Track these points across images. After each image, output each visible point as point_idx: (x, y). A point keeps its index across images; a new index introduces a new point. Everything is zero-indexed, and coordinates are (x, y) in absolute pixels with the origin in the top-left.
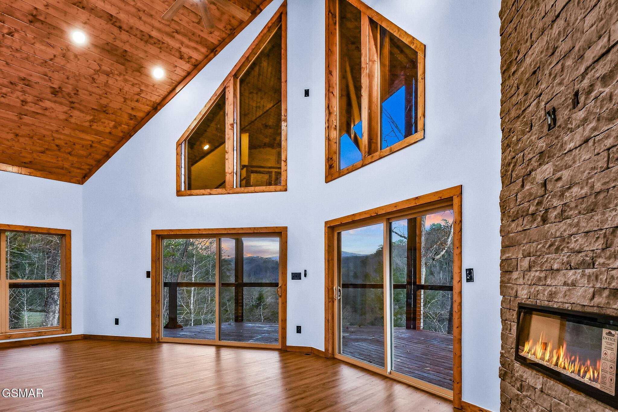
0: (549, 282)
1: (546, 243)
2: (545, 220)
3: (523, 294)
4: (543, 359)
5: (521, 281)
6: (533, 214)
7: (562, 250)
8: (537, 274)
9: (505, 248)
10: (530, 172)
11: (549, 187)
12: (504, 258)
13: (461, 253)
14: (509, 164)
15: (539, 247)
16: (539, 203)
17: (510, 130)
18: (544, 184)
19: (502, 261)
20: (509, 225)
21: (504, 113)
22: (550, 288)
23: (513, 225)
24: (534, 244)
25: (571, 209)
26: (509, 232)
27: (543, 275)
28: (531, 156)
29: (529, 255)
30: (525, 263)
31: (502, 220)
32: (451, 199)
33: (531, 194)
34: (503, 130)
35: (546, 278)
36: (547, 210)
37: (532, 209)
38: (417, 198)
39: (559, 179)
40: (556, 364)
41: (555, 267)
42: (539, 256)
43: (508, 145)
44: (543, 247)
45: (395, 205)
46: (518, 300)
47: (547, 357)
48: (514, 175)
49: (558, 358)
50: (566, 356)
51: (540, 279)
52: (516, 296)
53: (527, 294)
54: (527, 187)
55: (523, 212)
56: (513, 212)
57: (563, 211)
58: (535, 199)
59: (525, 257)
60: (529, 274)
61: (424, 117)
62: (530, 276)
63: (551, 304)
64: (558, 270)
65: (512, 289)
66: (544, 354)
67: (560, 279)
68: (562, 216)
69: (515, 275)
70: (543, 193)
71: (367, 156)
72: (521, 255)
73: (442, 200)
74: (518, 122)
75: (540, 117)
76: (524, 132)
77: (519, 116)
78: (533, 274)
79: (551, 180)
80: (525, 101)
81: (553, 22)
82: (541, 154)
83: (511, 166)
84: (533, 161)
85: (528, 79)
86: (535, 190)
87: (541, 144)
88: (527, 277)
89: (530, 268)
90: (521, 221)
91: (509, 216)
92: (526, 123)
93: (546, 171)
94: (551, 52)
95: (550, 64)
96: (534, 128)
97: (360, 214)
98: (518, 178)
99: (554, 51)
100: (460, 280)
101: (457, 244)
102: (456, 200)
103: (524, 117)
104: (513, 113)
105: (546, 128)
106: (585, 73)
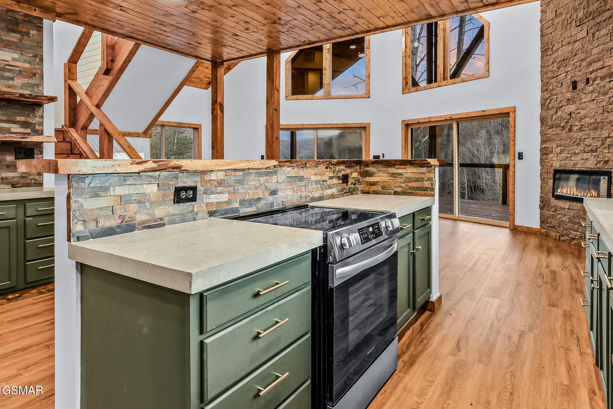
0: (573, 158)
1: (571, 141)
2: (570, 130)
3: (557, 165)
4: (566, 193)
5: (555, 158)
6: (563, 127)
7: (580, 145)
8: (566, 155)
9: (543, 142)
11: (573, 115)
12: (543, 146)
13: (515, 143)
14: (547, 100)
15: (567, 142)
16: (567, 122)
17: (548, 82)
18: (570, 114)
19: (541, 149)
20: (547, 131)
22: (574, 161)
23: (550, 130)
24: (564, 141)
25: (585, 127)
26: (546, 134)
27: (569, 155)
28: (562, 99)
29: (560, 146)
30: (558, 150)
31: (541, 127)
32: (508, 113)
33: (562, 117)
34: (542, 81)
35: (571, 157)
36: (571, 126)
37: (562, 124)
38: (484, 111)
39: (579, 113)
40: (573, 194)
41: (577, 152)
42: (567, 147)
43: (546, 89)
44: (570, 142)
45: (466, 114)
46: (553, 168)
47: (569, 192)
48: (550, 106)
49: (574, 192)
50: (577, 190)
51: (567, 157)
52: (552, 166)
53: (559, 165)
54: (559, 113)
55: (557, 125)
56: (550, 124)
57: (581, 128)
58: (564, 120)
59: (557, 147)
60: (561, 155)
61: (488, 63)
62: (561, 156)
63: (574, 169)
65: (549, 163)
66: (567, 191)
67: (579, 157)
68: (580, 130)
69: (551, 156)
70: (569, 118)
71: (442, 81)
72: (555, 146)
73: (501, 113)
74: (553, 80)
75: (568, 83)
76: (557, 86)
77: (553, 77)
78: (563, 155)
79: (574, 113)
80: (558, 71)
81: (575, 42)
82: (568, 100)
83: (548, 101)
84: (563, 102)
85: (560, 62)
86: (564, 115)
87: (569, 95)
88: (559, 157)
89: (561, 152)
90: (555, 129)
91: (547, 126)
92: (559, 82)
93: (572, 108)
94: (574, 55)
95: (573, 59)
96: (564, 86)
97: (436, 117)
98: (553, 107)
99: (576, 55)
100: (514, 159)
101: (512, 138)
102: (511, 115)
103: (557, 79)
104: (550, 75)
105: (571, 88)
106: (592, 72)
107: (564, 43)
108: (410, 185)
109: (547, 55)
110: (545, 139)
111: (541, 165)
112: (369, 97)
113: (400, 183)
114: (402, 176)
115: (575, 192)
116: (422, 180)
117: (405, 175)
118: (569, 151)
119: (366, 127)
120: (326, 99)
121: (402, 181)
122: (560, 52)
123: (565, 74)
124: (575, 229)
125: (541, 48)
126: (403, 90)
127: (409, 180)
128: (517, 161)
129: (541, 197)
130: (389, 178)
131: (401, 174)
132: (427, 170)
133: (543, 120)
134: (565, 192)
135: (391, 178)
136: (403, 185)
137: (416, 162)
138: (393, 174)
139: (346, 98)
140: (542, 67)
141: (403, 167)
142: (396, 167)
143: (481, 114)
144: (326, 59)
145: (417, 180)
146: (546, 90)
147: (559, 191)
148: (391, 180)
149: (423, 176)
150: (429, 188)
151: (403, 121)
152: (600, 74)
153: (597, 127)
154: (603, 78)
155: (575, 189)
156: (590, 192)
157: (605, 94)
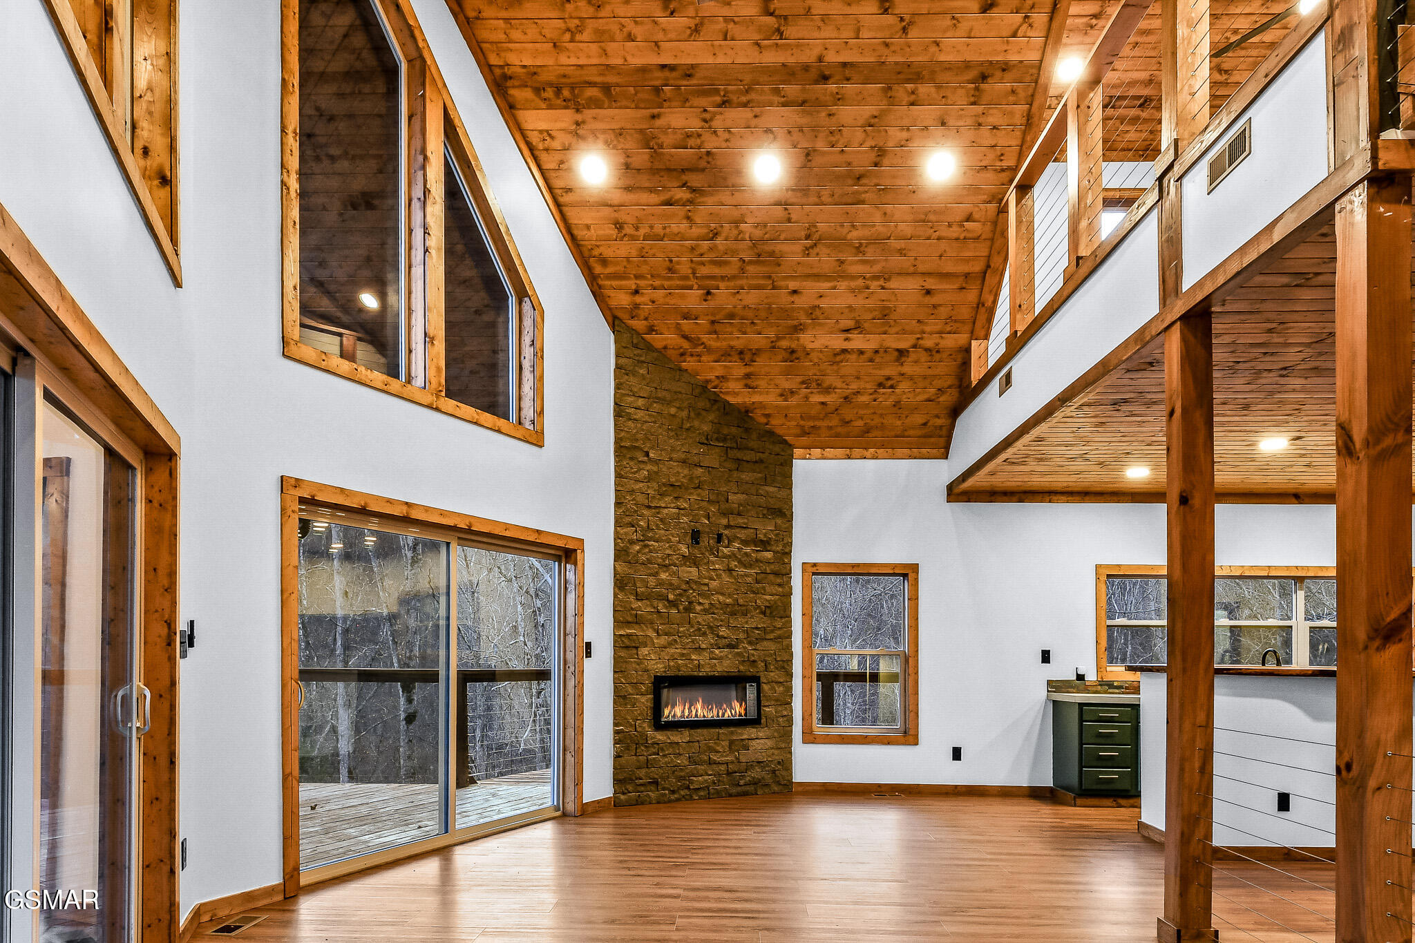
0: (693, 657)
1: (691, 627)
2: (688, 609)
3: (659, 667)
4: (683, 716)
5: (654, 656)
6: (672, 601)
7: (709, 635)
10: (670, 565)
11: (694, 585)
16: (681, 594)
18: (688, 582)
22: (696, 662)
23: (641, 604)
25: (717, 608)
26: (633, 610)
27: (686, 651)
28: (670, 551)
33: (671, 584)
35: (689, 655)
36: (691, 603)
37: (671, 597)
39: (705, 584)
40: (696, 716)
41: (702, 646)
42: (682, 637)
44: (688, 630)
46: (650, 674)
47: (686, 714)
49: (697, 711)
50: (703, 708)
51: (682, 654)
52: (647, 671)
53: (665, 667)
55: (658, 595)
57: (709, 608)
59: (659, 635)
60: (667, 650)
64: (705, 649)
66: (683, 712)
67: (707, 655)
68: (708, 611)
70: (686, 588)
72: (654, 633)
75: (681, 527)
79: (696, 582)
81: (696, 466)
82: (684, 557)
83: (638, 547)
84: (673, 557)
85: (665, 485)
86: (675, 581)
87: (684, 549)
88: (664, 653)
90: (655, 603)
93: (690, 572)
94: (694, 486)
95: (694, 494)
96: (673, 531)
98: (650, 562)
99: (696, 488)
100: (583, 656)
105: (689, 540)
106: (728, 527)
107: (675, 456)
109: (632, 459)
115: (699, 711)
118: (685, 645)
122: (663, 468)
123: (676, 511)
124: (702, 772)
134: (679, 714)
147: (666, 712)
152: (742, 534)
153: (736, 610)
154: (745, 543)
155: (699, 706)
156: (731, 708)
157: (750, 566)
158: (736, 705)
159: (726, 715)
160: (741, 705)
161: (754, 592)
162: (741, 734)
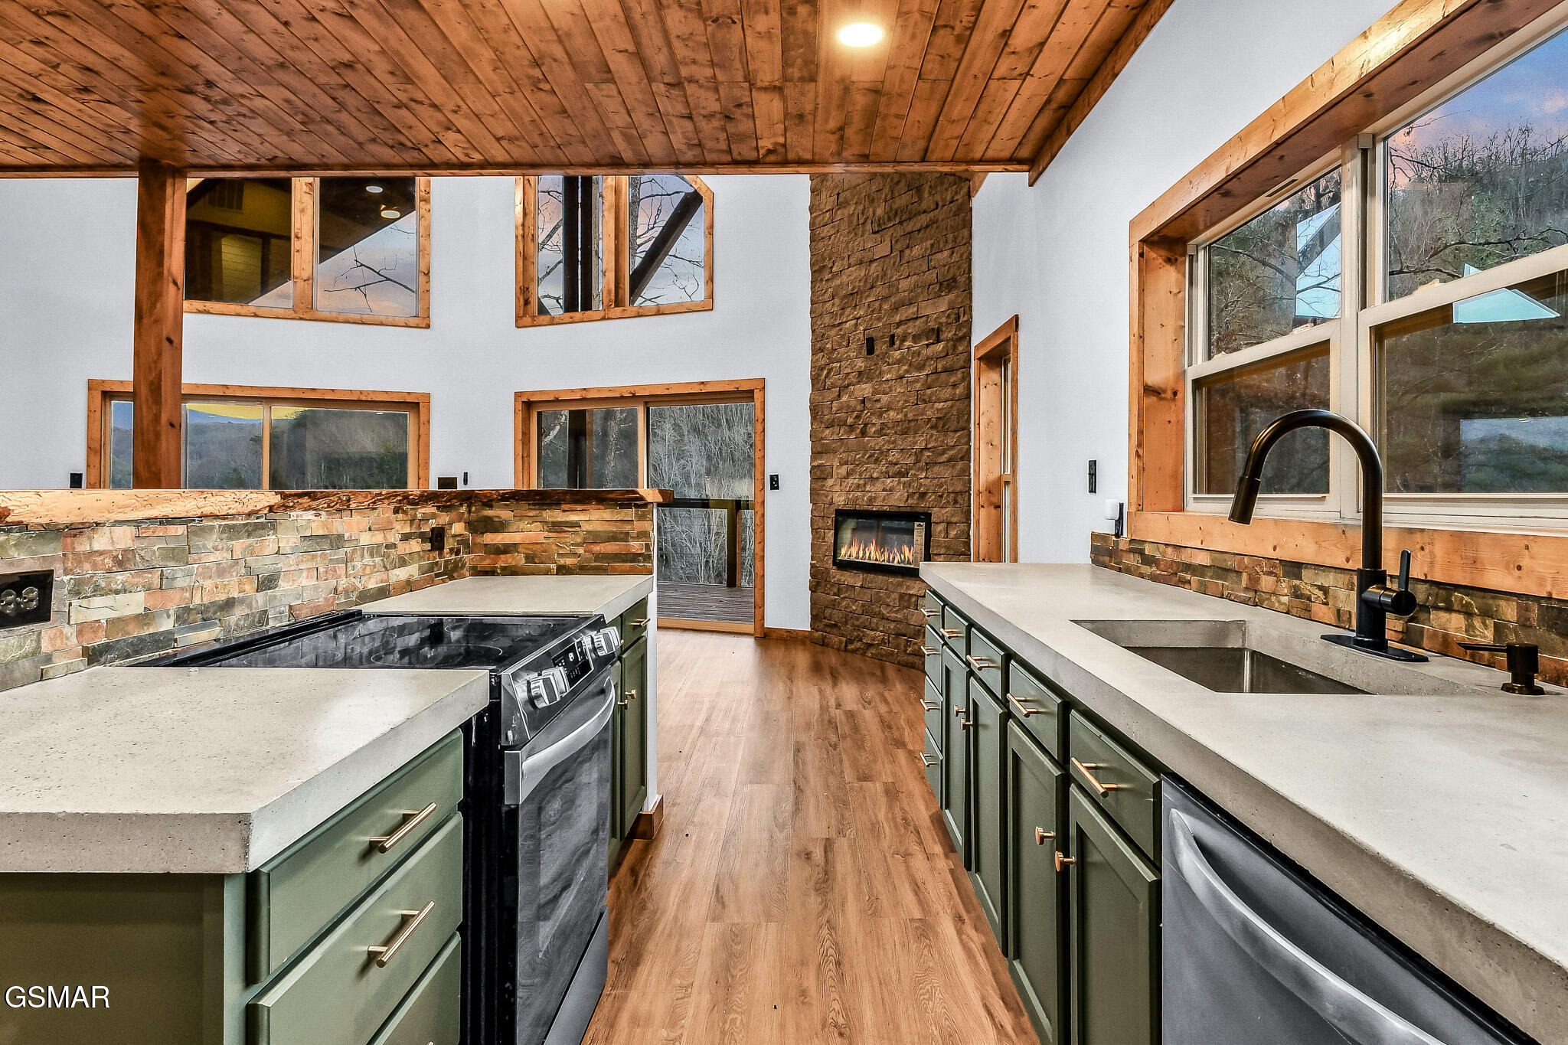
0: (868, 488)
1: (864, 455)
2: (863, 433)
3: (840, 500)
4: (857, 558)
5: (837, 488)
6: (851, 426)
7: (881, 461)
8: (856, 481)
9: (816, 454)
10: (848, 385)
11: (868, 405)
12: (815, 464)
13: (764, 456)
14: (822, 369)
15: (858, 456)
16: (858, 417)
17: (824, 335)
18: (863, 401)
19: (813, 468)
20: (823, 432)
21: (815, 315)
22: (869, 494)
23: (827, 432)
24: (852, 454)
25: (889, 428)
26: (822, 439)
27: (862, 482)
28: (848, 370)
29: (847, 463)
30: (843, 470)
31: (812, 424)
32: (752, 391)
33: (849, 407)
34: (813, 331)
35: (865, 485)
36: (866, 425)
37: (850, 421)
38: (703, 383)
39: (878, 401)
40: (869, 558)
41: (875, 475)
42: (858, 465)
43: (820, 348)
44: (863, 457)
45: (668, 387)
46: (834, 508)
47: (861, 555)
48: (828, 383)
49: (870, 553)
50: (876, 550)
51: (858, 486)
52: (831, 504)
53: (845, 500)
54: (845, 398)
55: (840, 421)
56: (828, 419)
57: (882, 429)
58: (853, 412)
59: (841, 464)
60: (847, 481)
61: (712, 281)
62: (847, 483)
63: (870, 508)
64: (877, 478)
65: (826, 496)
66: (858, 553)
67: (879, 486)
68: (881, 433)
69: (830, 482)
70: (862, 409)
71: (613, 306)
72: (836, 463)
73: (738, 391)
74: (833, 332)
75: (859, 339)
76: (840, 344)
77: (834, 326)
78: (850, 481)
79: (870, 400)
80: (841, 315)
81: (871, 262)
82: (860, 373)
83: (825, 372)
84: (851, 376)
85: (845, 297)
86: (853, 403)
87: (860, 364)
88: (844, 484)
89: (848, 475)
90: (836, 429)
91: (822, 422)
92: (843, 337)
93: (865, 389)
94: (869, 286)
95: (868, 296)
96: (852, 346)
97: (599, 390)
98: (833, 386)
99: (872, 288)
100: (763, 489)
101: (759, 445)
102: (757, 394)
103: (841, 330)
104: (827, 320)
105: (864, 351)
106: (899, 324)
107: (853, 260)
108: (597, 548)
109: (822, 280)
110: (819, 450)
111: (813, 501)
112: (428, 326)
113: (573, 545)
114: (578, 529)
115: (873, 553)
116: (625, 537)
117: (586, 527)
118: (860, 475)
119: (418, 404)
120: (301, 319)
121: (579, 540)
122: (844, 278)
123: (854, 322)
124: (873, 625)
125: (812, 265)
126: (518, 318)
127: (595, 538)
128: (769, 493)
129: (813, 566)
130: (546, 534)
131: (576, 524)
132: (636, 514)
133: (815, 411)
134: (854, 555)
135: (551, 535)
136: (581, 550)
137: (610, 496)
138: (555, 524)
139: (363, 323)
140: (813, 303)
141: (579, 507)
142: (565, 507)
143: (696, 390)
144: (302, 211)
145: (613, 537)
146: (821, 350)
147: (843, 551)
148: (551, 540)
149: (627, 527)
150: (640, 555)
151: (518, 395)
152: (912, 328)
153: (907, 428)
154: (916, 338)
155: (872, 548)
156: (901, 553)
157: (920, 368)
158: (906, 549)
159: (896, 560)
160: (910, 550)
161: (925, 402)
162: (908, 588)
